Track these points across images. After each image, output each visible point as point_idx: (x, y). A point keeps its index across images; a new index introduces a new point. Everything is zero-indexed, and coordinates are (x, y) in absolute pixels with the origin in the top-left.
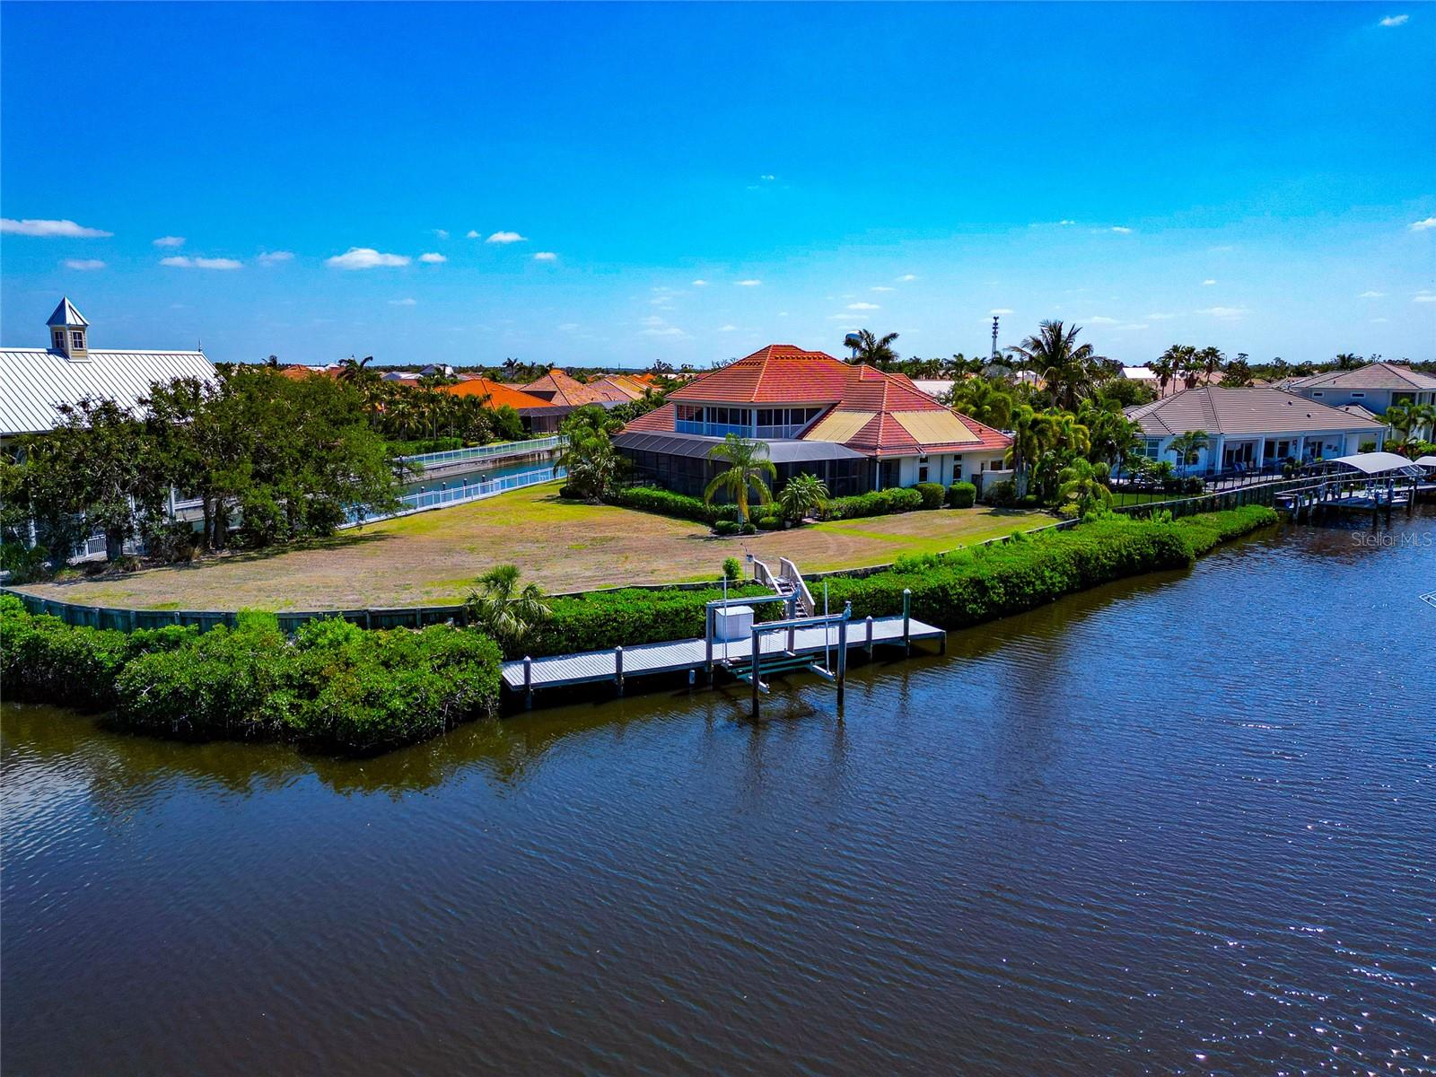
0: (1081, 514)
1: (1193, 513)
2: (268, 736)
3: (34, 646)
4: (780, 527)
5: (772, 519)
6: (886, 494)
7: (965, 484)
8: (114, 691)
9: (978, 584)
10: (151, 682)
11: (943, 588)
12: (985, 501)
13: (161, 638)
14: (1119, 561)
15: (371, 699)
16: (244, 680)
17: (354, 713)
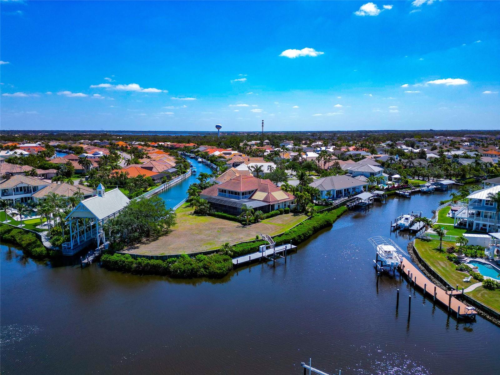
0: (312, 215)
1: (331, 210)
4: (255, 223)
5: (253, 221)
6: (273, 212)
7: (287, 208)
8: (172, 271)
9: (299, 236)
11: (294, 238)
12: (292, 211)
14: (320, 226)
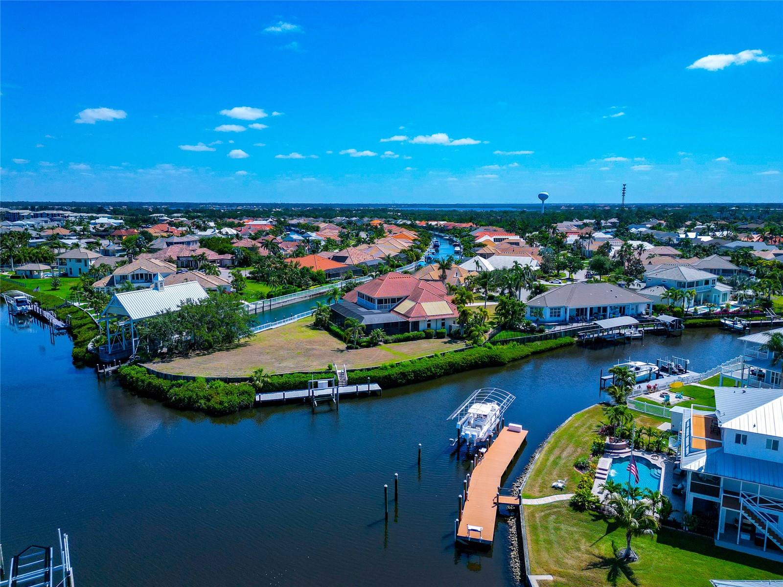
2: (199, 410)
3: (150, 383)
4: (368, 346)
5: (365, 344)
6: (413, 334)
7: (445, 329)
8: (167, 397)
10: (175, 395)
12: (449, 336)
13: (178, 384)
15: (221, 403)
16: (194, 396)
17: (218, 406)
